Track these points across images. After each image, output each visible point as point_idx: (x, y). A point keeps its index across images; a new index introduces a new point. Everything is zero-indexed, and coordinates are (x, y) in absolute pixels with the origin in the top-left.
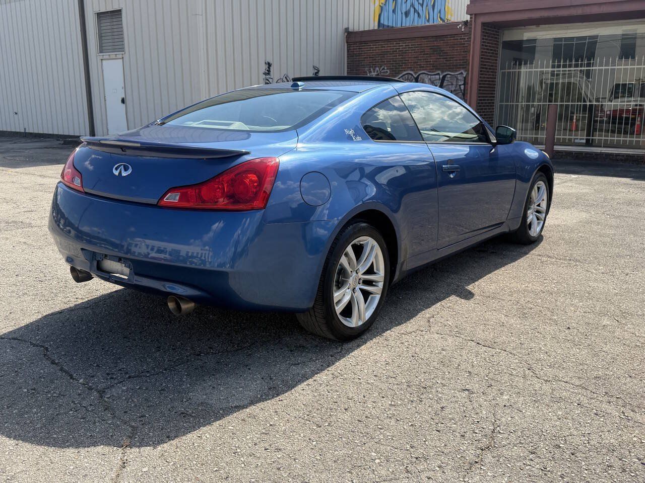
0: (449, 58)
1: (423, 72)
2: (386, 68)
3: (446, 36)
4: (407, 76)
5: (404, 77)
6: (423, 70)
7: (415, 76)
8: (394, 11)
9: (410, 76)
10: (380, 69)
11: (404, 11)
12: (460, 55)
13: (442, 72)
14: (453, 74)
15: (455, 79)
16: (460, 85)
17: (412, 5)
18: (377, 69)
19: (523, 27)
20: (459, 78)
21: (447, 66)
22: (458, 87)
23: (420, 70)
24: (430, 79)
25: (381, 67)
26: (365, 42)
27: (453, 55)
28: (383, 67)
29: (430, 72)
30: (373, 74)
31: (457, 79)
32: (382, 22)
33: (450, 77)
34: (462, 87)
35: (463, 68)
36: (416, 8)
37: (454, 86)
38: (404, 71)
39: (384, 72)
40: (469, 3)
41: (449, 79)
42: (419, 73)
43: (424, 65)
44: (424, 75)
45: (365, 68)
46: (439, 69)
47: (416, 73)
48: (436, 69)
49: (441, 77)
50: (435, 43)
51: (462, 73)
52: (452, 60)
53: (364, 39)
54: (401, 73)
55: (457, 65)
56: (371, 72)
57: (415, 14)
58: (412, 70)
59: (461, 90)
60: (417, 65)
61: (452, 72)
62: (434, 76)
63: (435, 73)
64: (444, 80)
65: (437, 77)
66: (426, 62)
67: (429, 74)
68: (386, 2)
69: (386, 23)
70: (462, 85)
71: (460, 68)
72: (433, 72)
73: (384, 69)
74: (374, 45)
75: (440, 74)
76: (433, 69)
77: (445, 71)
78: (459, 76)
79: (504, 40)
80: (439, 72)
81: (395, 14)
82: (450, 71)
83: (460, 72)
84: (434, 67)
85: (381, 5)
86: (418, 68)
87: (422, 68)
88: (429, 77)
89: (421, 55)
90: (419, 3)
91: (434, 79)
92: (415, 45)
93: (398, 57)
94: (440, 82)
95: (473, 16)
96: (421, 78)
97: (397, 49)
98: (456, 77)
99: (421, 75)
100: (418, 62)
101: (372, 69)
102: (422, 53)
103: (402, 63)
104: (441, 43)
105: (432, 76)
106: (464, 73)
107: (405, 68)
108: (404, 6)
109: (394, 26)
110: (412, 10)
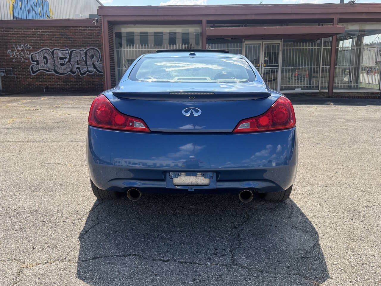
0: (73, 40)
1: (57, 48)
2: (29, 45)
3: (70, 27)
4: (45, 50)
5: (43, 51)
6: (56, 47)
7: (51, 51)
8: (21, 9)
9: (47, 51)
10: (24, 46)
11: (27, 9)
12: (80, 39)
13: (70, 49)
14: (77, 50)
15: (79, 53)
16: (83, 57)
17: (31, 6)
18: (22, 45)
19: (126, 25)
20: (82, 53)
21: (72, 45)
22: (81, 59)
23: (55, 47)
24: (62, 53)
25: (25, 44)
26: (10, 28)
27: (75, 39)
28: (27, 45)
29: (61, 48)
30: (19, 49)
31: (80, 54)
32: (15, 15)
33: (75, 52)
34: (84, 59)
35: (83, 47)
36: (34, 8)
37: (79, 58)
38: (43, 47)
39: (28, 48)
40: (98, 9)
41: (75, 53)
42: (54, 49)
43: (57, 44)
44: (57, 50)
45: (12, 44)
46: (67, 47)
47: (51, 49)
48: (65, 47)
49: (69, 52)
50: (63, 31)
51: (83, 50)
52: (76, 42)
53: (9, 26)
54: (41, 49)
55: (79, 45)
56: (18, 47)
57: (33, 11)
58: (48, 47)
59: (84, 60)
60: (52, 44)
61: (76, 49)
62: (64, 51)
63: (65, 49)
64: (72, 54)
65: (67, 52)
66: (58, 42)
67: (61, 49)
68: (16, 2)
69: (17, 16)
70: (84, 57)
71: (81, 47)
72: (63, 49)
73: (27, 46)
74: (18, 30)
75: (69, 50)
76: (63, 47)
77: (72, 49)
78: (81, 51)
79: (116, 32)
80: (68, 49)
81: (22, 10)
82: (75, 49)
83: (81, 49)
84: (64, 45)
85: (13, 4)
86: (52, 45)
87: (55, 46)
88: (61, 51)
89: (54, 38)
90: (34, 5)
91: (65, 53)
92: (49, 31)
93: (37, 38)
94: (69, 55)
95: (102, 17)
96: (55, 52)
97: (36, 33)
98: (79, 52)
99: (55, 51)
100: (52, 42)
101: (18, 46)
102: (55, 37)
103: (41, 42)
104: (66, 31)
105: (63, 51)
106: (84, 50)
107: (43, 45)
108: (26, 5)
109: (22, 18)
110: (31, 9)
